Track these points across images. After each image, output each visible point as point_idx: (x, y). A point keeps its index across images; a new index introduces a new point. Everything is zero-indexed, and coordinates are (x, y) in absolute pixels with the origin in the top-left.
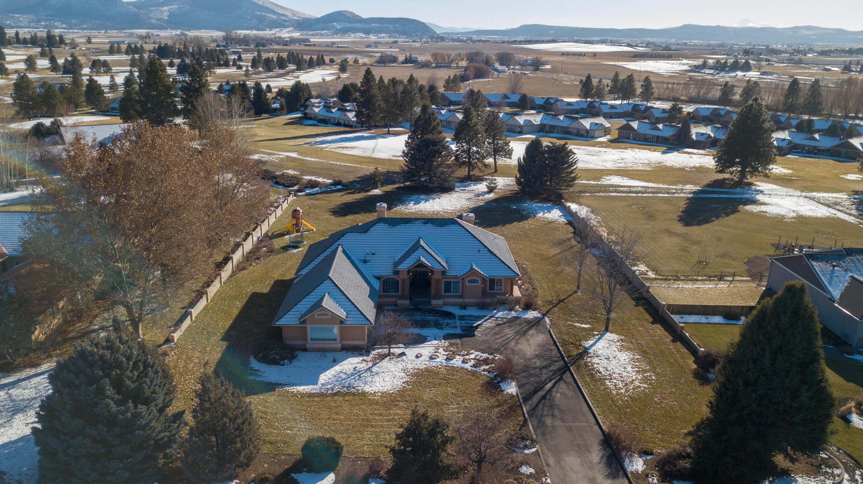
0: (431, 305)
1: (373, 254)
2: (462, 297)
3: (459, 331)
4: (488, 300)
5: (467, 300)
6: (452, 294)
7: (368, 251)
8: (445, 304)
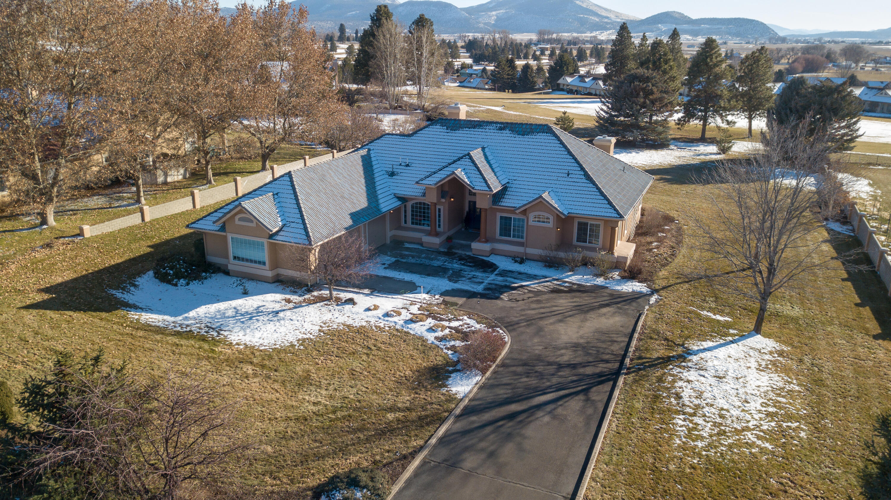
0: (470, 249)
1: (407, 165)
2: (521, 244)
3: (479, 288)
4: (562, 255)
5: (530, 251)
6: (511, 239)
7: (400, 160)
8: (493, 252)
